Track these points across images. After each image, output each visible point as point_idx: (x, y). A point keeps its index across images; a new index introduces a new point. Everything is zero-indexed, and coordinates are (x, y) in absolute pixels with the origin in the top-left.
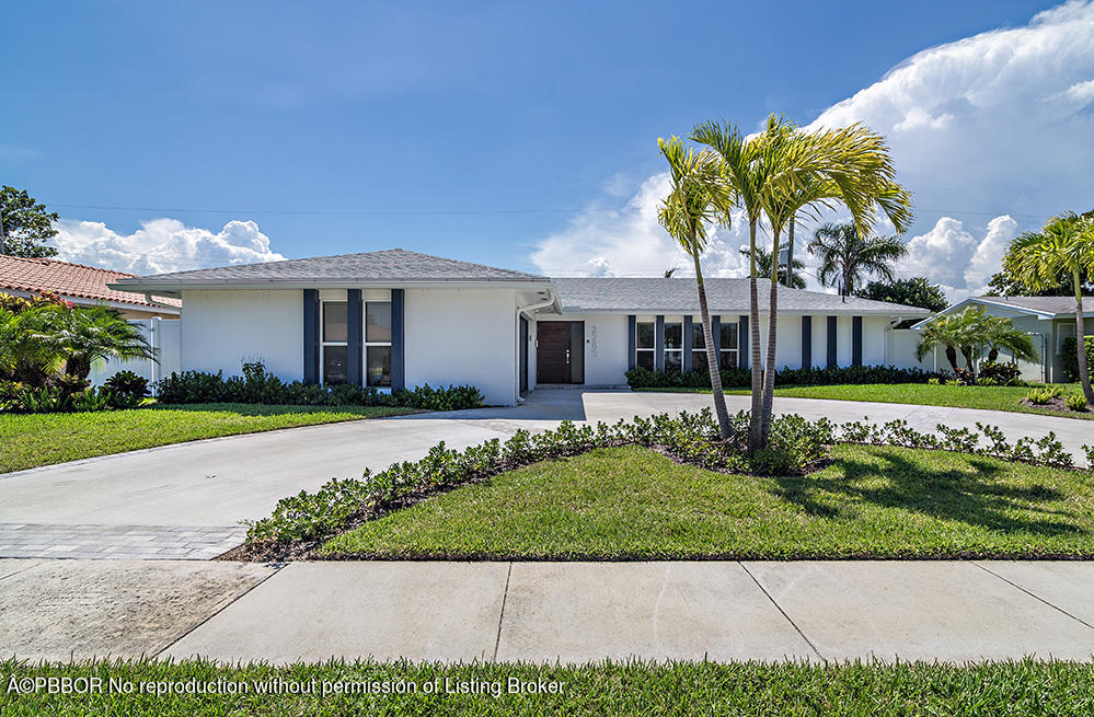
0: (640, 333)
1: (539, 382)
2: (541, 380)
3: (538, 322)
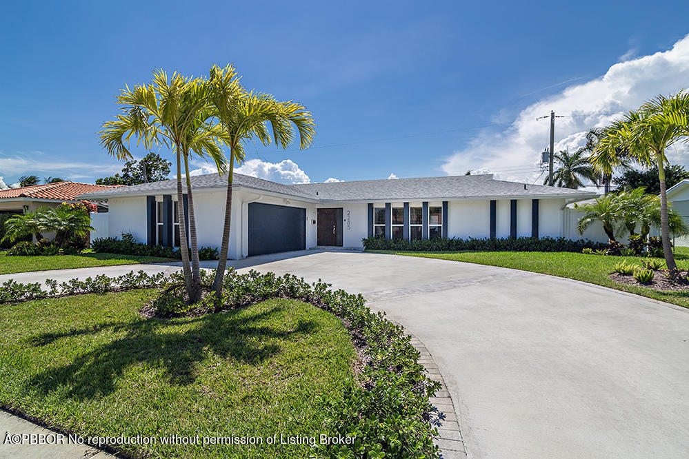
0: (378, 215)
1: (318, 245)
2: (319, 244)
3: (318, 209)
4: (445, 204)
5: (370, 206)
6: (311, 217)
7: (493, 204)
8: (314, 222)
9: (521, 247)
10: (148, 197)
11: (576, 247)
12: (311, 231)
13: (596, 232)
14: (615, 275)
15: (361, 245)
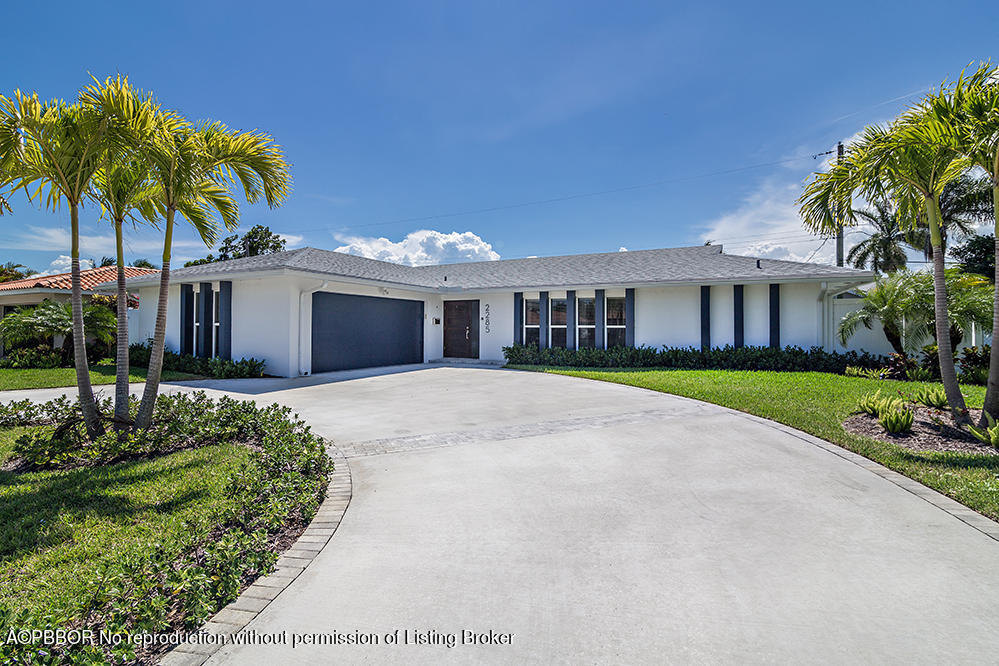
0: (530, 311)
1: (445, 356)
2: (447, 354)
3: (445, 302)
4: (631, 292)
5: (518, 297)
6: (433, 314)
7: (706, 292)
8: (438, 322)
9: (745, 362)
10: (182, 285)
11: (835, 364)
12: (433, 336)
13: (872, 340)
14: (860, 416)
15: (501, 356)
